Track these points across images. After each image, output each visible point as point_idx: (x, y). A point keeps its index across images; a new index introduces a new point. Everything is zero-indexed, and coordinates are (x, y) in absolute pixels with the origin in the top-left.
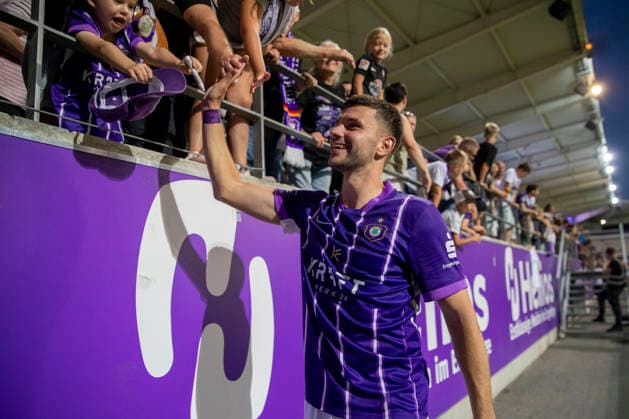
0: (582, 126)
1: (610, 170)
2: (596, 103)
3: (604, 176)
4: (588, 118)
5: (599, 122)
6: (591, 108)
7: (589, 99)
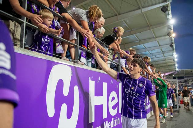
0: (169, 45)
1: (176, 60)
2: (173, 39)
3: (175, 62)
4: (171, 43)
5: (174, 45)
6: (172, 40)
7: (171, 38)
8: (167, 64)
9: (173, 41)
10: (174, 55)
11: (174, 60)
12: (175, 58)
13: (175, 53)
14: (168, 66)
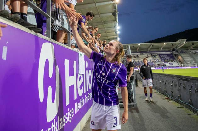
0: (111, 14)
1: (118, 32)
2: (117, 5)
3: (117, 35)
4: (113, 11)
5: (117, 13)
6: (115, 8)
7: (114, 4)
8: (109, 37)
9: (117, 9)
10: (116, 27)
11: (116, 33)
12: (118, 31)
13: (118, 24)
14: (110, 39)
